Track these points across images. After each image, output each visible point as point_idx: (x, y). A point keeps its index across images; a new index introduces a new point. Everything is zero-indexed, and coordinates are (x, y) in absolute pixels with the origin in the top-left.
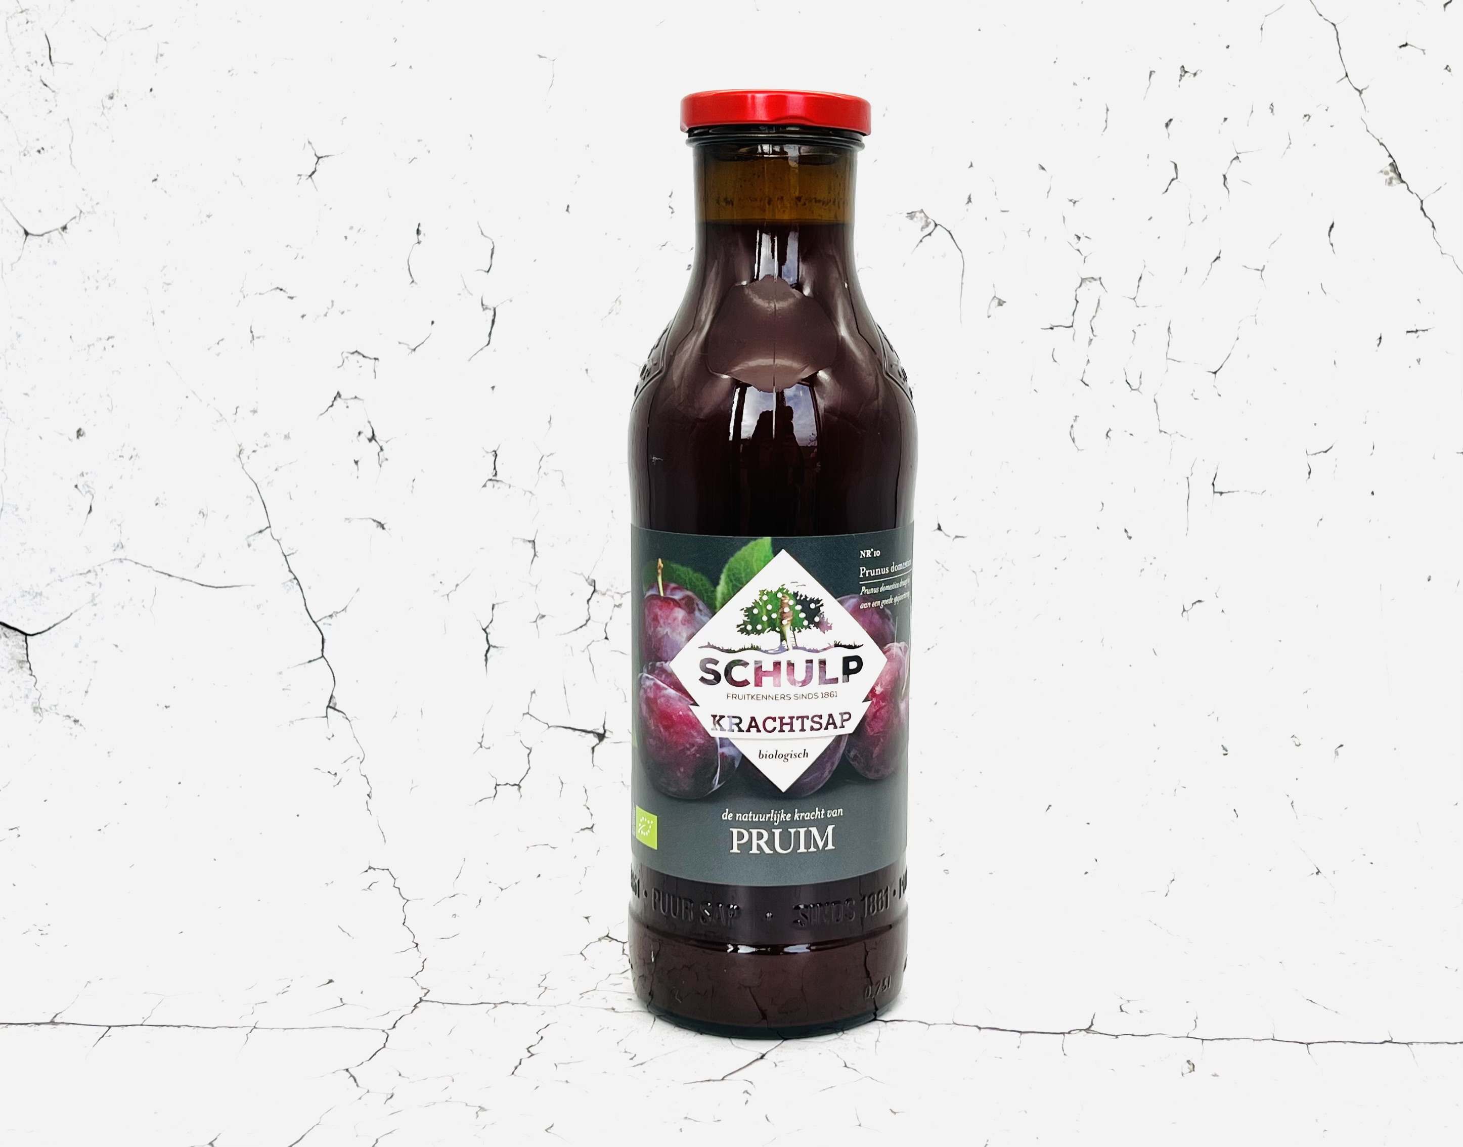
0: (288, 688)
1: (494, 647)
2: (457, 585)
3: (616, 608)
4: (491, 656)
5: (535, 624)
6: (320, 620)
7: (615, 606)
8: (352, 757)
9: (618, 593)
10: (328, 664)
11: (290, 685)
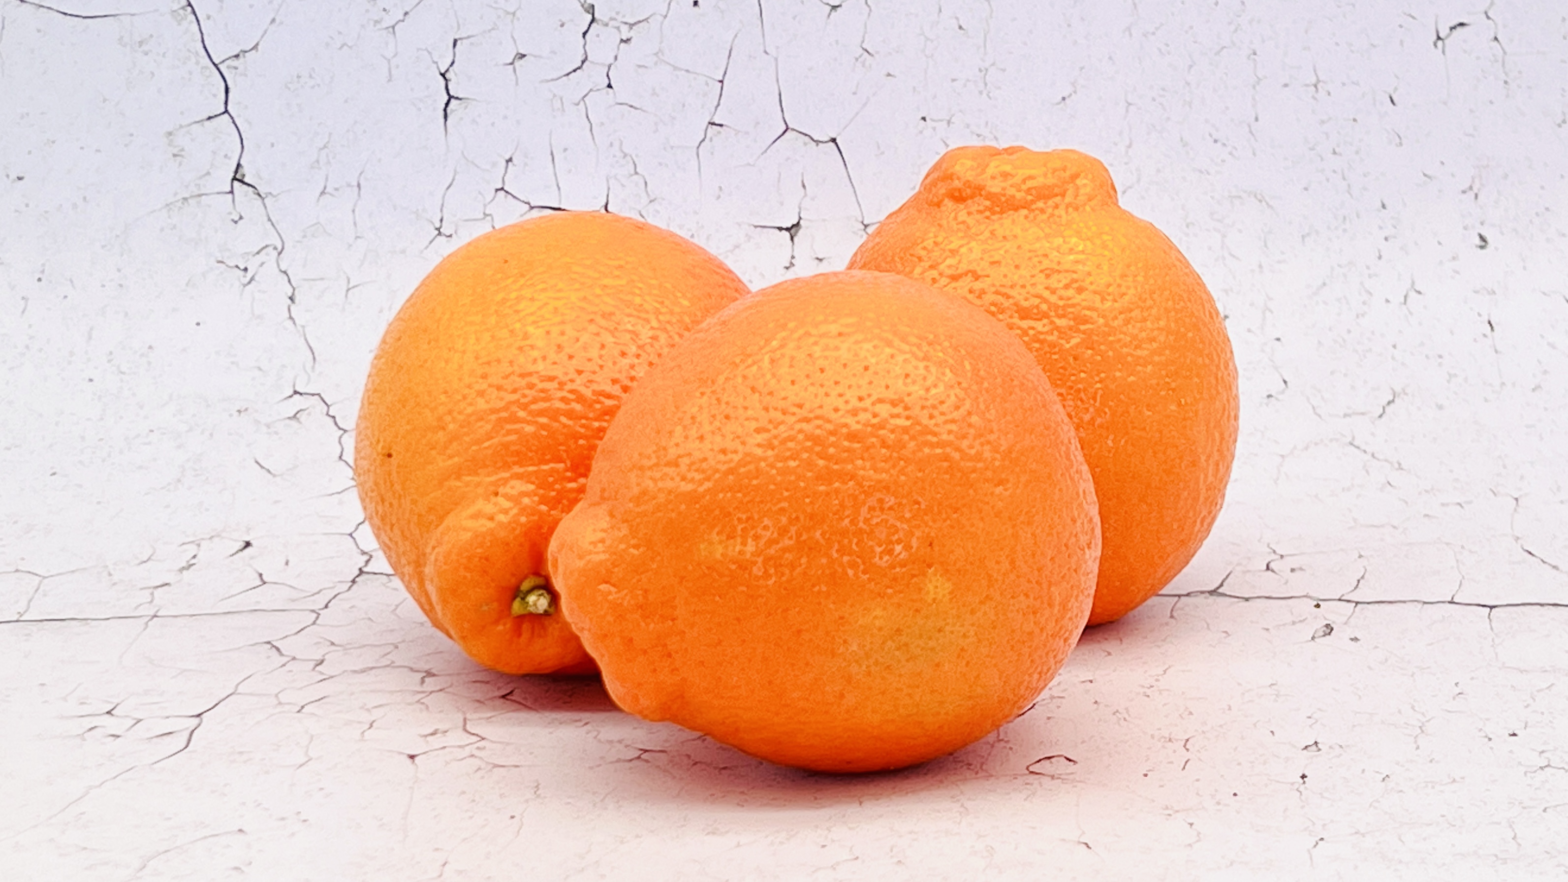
0: (183, 153)
1: (457, 98)
2: (406, 14)
3: (623, 45)
4: (452, 111)
5: (511, 67)
6: (223, 61)
7: (622, 41)
8: (267, 246)
9: (626, 23)
10: (234, 122)
11: (182, 150)
